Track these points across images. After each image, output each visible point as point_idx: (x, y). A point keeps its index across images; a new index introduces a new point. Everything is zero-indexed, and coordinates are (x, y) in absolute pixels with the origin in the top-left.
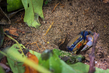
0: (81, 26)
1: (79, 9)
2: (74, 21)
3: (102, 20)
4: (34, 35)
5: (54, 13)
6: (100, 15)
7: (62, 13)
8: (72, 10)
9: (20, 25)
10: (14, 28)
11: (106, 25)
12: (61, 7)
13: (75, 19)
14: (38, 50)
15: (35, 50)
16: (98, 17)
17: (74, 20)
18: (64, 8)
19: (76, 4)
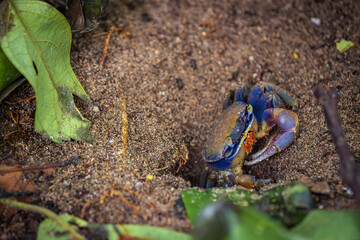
0: (217, 81)
1: (182, 27)
2: (183, 72)
3: (275, 37)
4: (88, 166)
5: (109, 65)
6: (259, 24)
7: (135, 55)
8: (162, 36)
9: (21, 146)
10: (8, 164)
11: (297, 50)
12: (121, 36)
13: (183, 63)
14: (135, 216)
15: (121, 218)
16: (257, 33)
17: (185, 68)
18: (130, 37)
19: (161, 9)
